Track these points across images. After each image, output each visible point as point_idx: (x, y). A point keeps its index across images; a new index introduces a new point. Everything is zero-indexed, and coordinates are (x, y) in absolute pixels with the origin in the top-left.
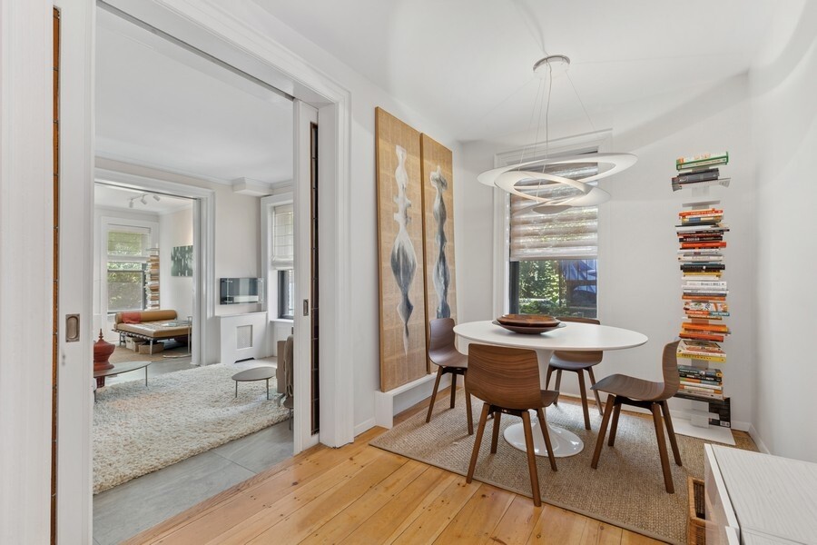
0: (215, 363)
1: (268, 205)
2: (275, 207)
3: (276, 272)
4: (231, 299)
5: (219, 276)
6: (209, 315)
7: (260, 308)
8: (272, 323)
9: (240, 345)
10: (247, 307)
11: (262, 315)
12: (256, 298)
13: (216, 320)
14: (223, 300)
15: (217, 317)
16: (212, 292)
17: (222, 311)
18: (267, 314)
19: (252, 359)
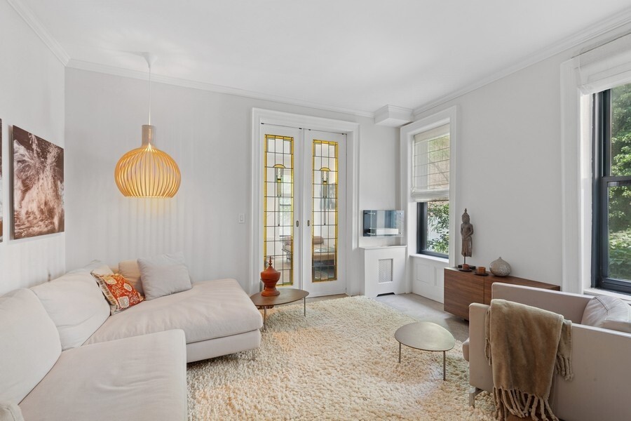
0: (360, 294)
1: (407, 133)
2: (414, 136)
3: (415, 204)
4: (374, 231)
5: (362, 208)
6: (354, 246)
7: (398, 242)
8: (411, 257)
9: (381, 279)
10: (386, 240)
11: (401, 249)
12: (395, 231)
13: (361, 251)
14: (367, 232)
15: (360, 248)
16: (357, 225)
17: (365, 242)
18: (406, 249)
19: (393, 294)
